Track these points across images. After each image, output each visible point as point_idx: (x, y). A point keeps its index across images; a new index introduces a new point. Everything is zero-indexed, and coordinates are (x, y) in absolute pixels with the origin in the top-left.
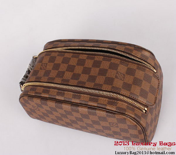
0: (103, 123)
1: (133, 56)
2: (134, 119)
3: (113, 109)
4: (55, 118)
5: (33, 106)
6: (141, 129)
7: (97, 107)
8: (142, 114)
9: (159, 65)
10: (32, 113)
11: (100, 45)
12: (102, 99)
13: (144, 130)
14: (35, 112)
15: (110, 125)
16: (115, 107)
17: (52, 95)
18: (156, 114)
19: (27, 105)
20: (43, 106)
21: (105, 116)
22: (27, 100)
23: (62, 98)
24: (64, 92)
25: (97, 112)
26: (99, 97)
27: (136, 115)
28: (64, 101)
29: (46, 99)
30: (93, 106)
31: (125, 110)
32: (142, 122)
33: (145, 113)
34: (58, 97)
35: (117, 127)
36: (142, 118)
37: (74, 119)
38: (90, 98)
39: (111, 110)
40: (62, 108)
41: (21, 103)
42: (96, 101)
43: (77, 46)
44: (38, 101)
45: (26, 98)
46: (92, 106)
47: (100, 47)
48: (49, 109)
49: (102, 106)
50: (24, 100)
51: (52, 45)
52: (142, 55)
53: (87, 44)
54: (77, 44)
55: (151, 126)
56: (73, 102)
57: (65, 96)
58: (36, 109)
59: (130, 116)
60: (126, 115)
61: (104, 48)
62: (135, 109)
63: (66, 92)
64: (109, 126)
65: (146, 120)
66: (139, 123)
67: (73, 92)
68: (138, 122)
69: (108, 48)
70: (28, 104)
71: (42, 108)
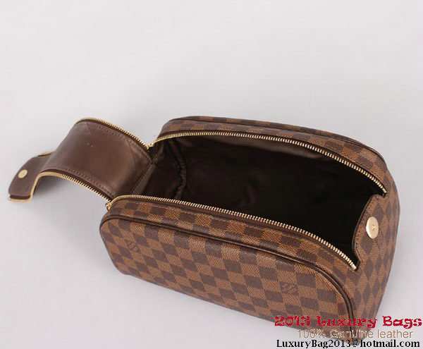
0: (268, 284)
1: (343, 158)
2: (331, 278)
3: (291, 254)
4: (169, 270)
5: (126, 241)
6: (344, 301)
7: (259, 247)
8: (350, 272)
9: (394, 183)
10: (123, 257)
11: (278, 132)
12: (271, 231)
13: (350, 305)
14: (128, 255)
15: (282, 288)
16: (294, 249)
17: (169, 219)
18: (377, 280)
19: (115, 238)
20: (150, 241)
21: (274, 267)
22: (118, 226)
23: (190, 227)
24: (195, 214)
25: (259, 256)
26: (265, 227)
27: (335, 270)
28: (193, 231)
29: (156, 226)
30: (251, 245)
31: (314, 257)
32: (346, 287)
33: (356, 270)
34: (181, 225)
35: (296, 293)
36: (348, 279)
37: (209, 273)
38: (247, 228)
39: (286, 255)
40: (186, 247)
41: (103, 233)
42: (258, 234)
43: (232, 132)
44: (140, 230)
45: (115, 222)
46: (248, 245)
47: (276, 137)
48: (159, 248)
49: (269, 246)
50: (111, 227)
51: (180, 125)
52: (360, 157)
53: (251, 129)
54: (232, 127)
55: (366, 302)
56: (212, 236)
57: (197, 222)
58: (132, 249)
59: (324, 271)
60: (317, 266)
61: (285, 138)
62: (336, 258)
63: (199, 215)
64: (280, 291)
65: (356, 285)
66: (341, 287)
67: (214, 216)
68: (339, 286)
69: (293, 139)
70: (117, 235)
71: (146, 245)
